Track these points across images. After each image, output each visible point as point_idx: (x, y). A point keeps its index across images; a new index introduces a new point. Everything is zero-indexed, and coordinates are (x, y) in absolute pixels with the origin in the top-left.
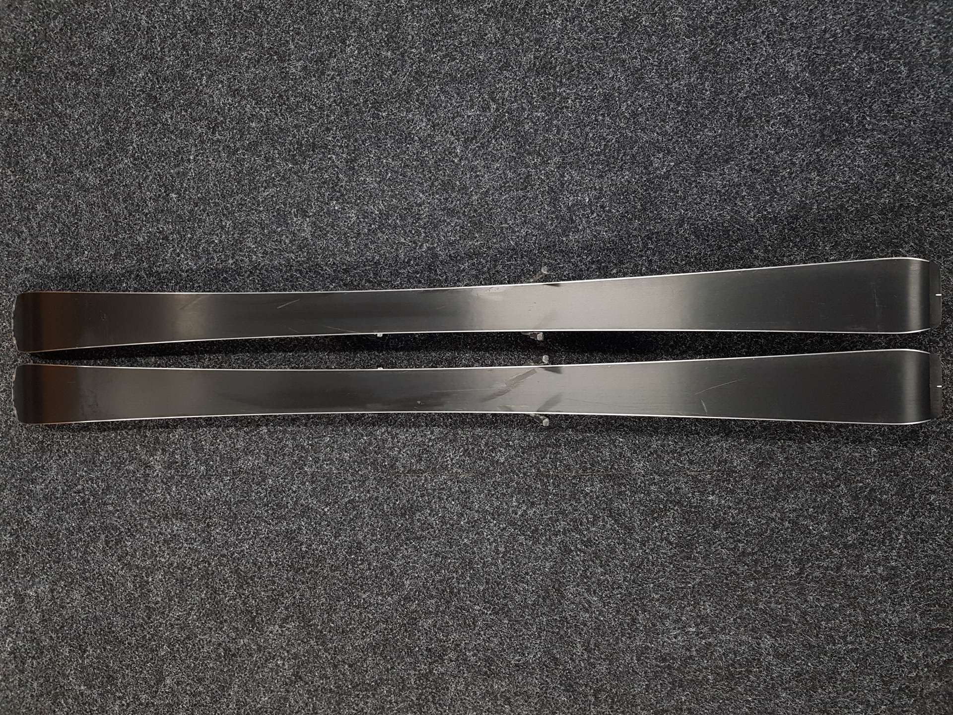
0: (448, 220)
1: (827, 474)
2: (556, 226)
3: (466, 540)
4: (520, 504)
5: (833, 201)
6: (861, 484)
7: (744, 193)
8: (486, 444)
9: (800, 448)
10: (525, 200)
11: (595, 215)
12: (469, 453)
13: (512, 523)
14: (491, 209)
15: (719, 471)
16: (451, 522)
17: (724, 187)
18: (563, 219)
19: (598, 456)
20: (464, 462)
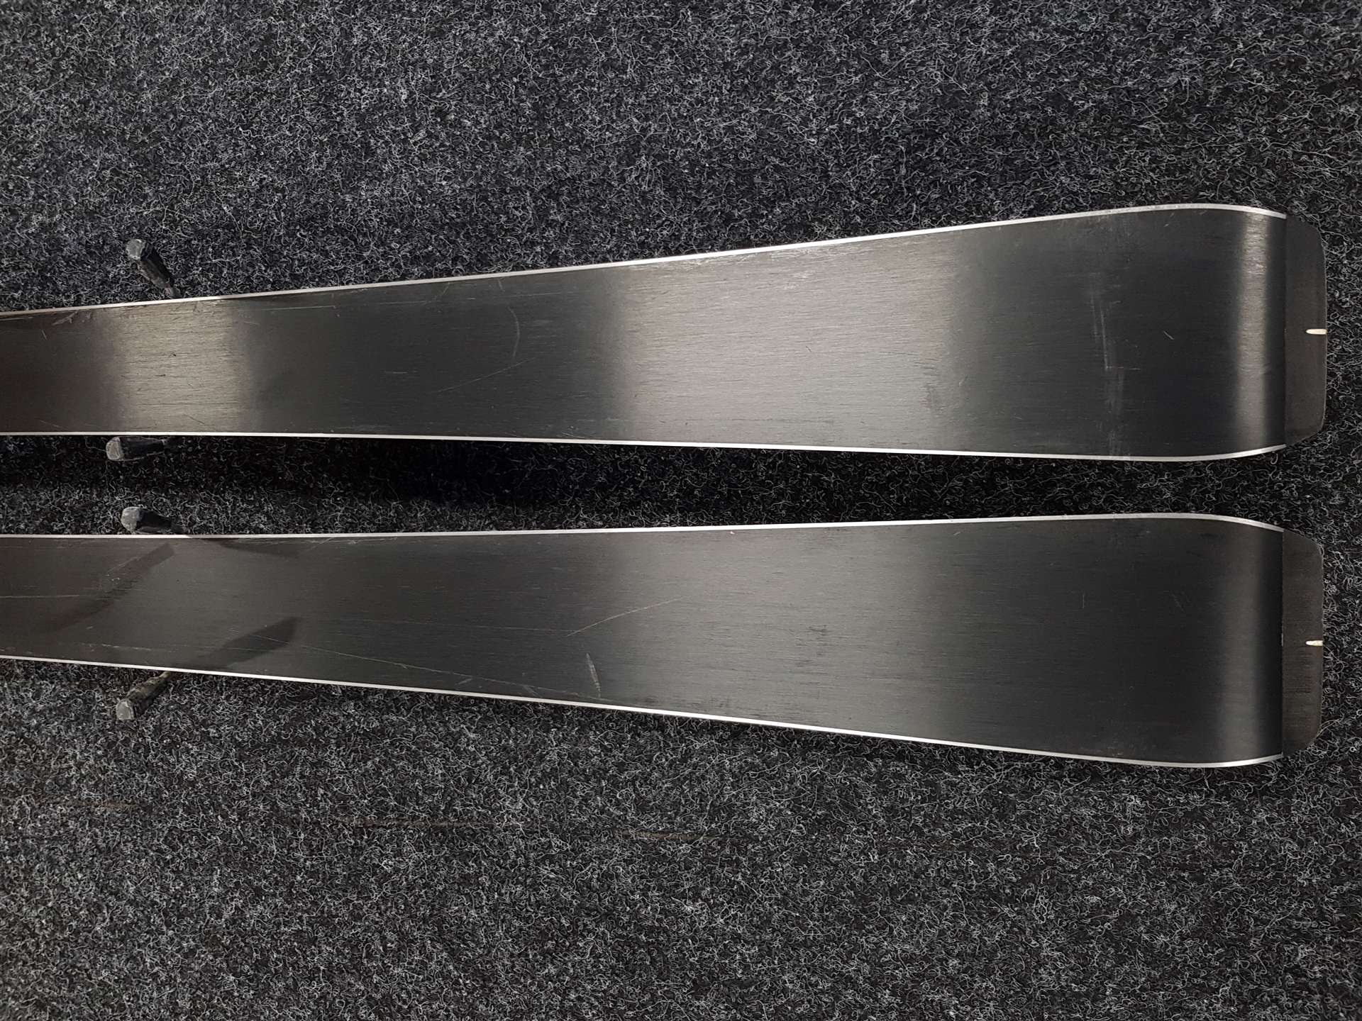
0: (87, 156)
1: (999, 864)
2: (329, 165)
3: (104, 973)
4: (228, 890)
5: (1034, 85)
6: (1095, 899)
7: (795, 69)
8: (158, 730)
9: (928, 784)
10: (260, 98)
11: (422, 133)
12: (117, 752)
13: (210, 940)
14: (181, 124)
15: (711, 833)
16: (74, 923)
17: (745, 51)
18: (345, 146)
19: (415, 776)
20: (104, 771)
